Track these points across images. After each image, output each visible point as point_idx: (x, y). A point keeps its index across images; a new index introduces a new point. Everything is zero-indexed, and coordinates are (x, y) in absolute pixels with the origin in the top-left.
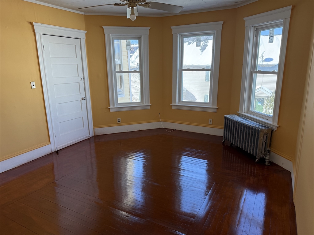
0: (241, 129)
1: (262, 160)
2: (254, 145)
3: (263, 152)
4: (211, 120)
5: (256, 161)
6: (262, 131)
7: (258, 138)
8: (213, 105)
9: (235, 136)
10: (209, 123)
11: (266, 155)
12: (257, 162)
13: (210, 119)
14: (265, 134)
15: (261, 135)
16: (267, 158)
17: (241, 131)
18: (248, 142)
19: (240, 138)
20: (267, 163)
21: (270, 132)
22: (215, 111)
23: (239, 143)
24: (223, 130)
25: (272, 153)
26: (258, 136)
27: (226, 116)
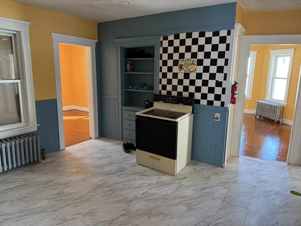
0: (267, 107)
1: (278, 122)
2: (274, 115)
3: (279, 118)
4: (248, 104)
5: (275, 122)
6: (278, 106)
7: (276, 110)
8: (249, 96)
9: (263, 111)
10: (246, 107)
11: (280, 119)
12: (276, 123)
13: (247, 104)
14: (280, 108)
15: (278, 109)
16: (281, 120)
17: (267, 108)
18: (271, 114)
19: (266, 112)
20: (281, 123)
21: (283, 108)
22: (251, 99)
23: (266, 115)
24: (256, 111)
25: (283, 119)
26: (276, 109)
27: (258, 101)
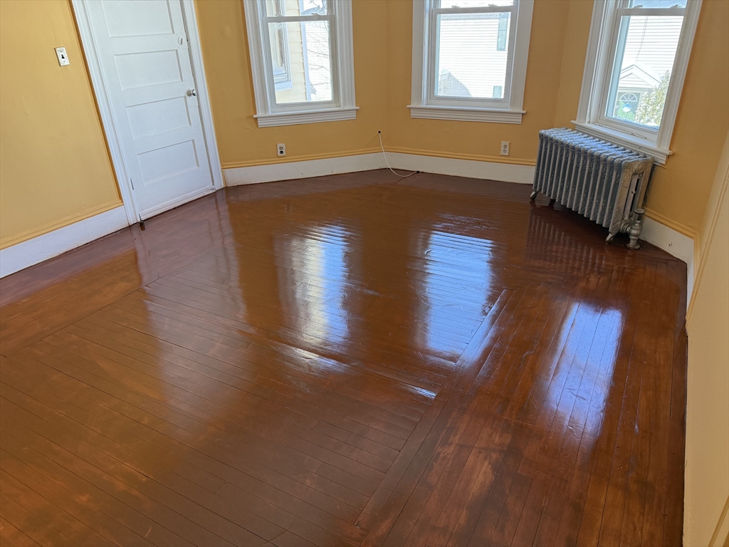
0: (578, 163)
1: (623, 237)
2: (605, 203)
3: (626, 218)
4: (507, 143)
5: (608, 238)
6: (629, 165)
7: (616, 184)
8: (513, 104)
9: (563, 182)
10: (502, 153)
11: (631, 224)
12: (609, 242)
13: (503, 143)
14: (635, 174)
15: (626, 177)
16: (634, 232)
17: (577, 168)
18: (593, 196)
19: (574, 187)
20: (632, 244)
21: (649, 169)
22: (518, 119)
23: (570, 199)
24: (534, 169)
25: (647, 221)
26: (617, 179)
27: (543, 131)
